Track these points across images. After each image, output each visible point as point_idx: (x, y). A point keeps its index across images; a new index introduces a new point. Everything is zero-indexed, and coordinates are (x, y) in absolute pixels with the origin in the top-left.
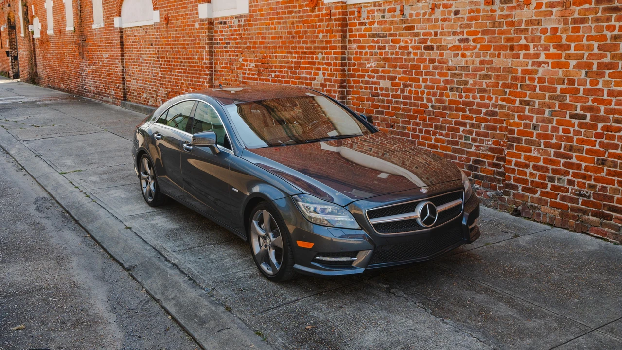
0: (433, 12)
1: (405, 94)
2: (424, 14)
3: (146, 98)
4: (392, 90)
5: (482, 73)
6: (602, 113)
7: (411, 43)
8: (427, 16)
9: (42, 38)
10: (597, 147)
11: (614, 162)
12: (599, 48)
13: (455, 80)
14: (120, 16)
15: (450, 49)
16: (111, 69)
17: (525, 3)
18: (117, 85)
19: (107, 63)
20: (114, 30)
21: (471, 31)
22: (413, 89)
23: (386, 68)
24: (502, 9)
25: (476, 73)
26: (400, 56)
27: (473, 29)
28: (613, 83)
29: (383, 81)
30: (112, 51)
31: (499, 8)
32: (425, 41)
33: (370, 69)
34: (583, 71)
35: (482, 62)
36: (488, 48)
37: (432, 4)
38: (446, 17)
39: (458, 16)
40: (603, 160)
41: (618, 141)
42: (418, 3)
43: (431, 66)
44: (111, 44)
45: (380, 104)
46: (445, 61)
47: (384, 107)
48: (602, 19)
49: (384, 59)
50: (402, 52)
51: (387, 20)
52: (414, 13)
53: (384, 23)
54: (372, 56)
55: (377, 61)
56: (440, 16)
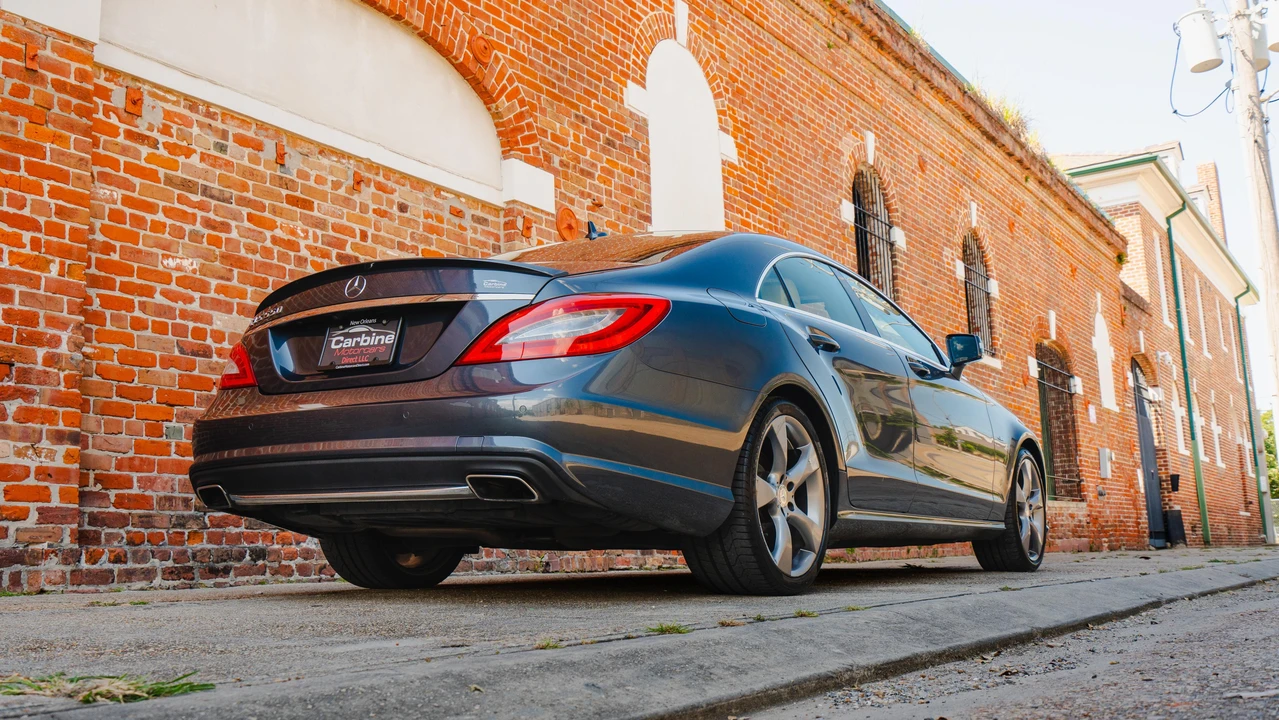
0: (357, 189)
2: (336, 185)
7: (306, 238)
8: (342, 192)
17: (524, 233)
23: (235, 282)
24: (475, 231)
26: (275, 261)
27: (434, 248)
29: (226, 317)
31: (471, 228)
32: (341, 244)
33: (175, 274)
37: (355, 173)
38: (382, 208)
39: (405, 215)
42: (320, 157)
45: (213, 377)
49: (224, 257)
50: (283, 253)
51: (235, 161)
52: (311, 173)
53: (226, 165)
54: (181, 241)
55: (202, 258)
56: (370, 202)
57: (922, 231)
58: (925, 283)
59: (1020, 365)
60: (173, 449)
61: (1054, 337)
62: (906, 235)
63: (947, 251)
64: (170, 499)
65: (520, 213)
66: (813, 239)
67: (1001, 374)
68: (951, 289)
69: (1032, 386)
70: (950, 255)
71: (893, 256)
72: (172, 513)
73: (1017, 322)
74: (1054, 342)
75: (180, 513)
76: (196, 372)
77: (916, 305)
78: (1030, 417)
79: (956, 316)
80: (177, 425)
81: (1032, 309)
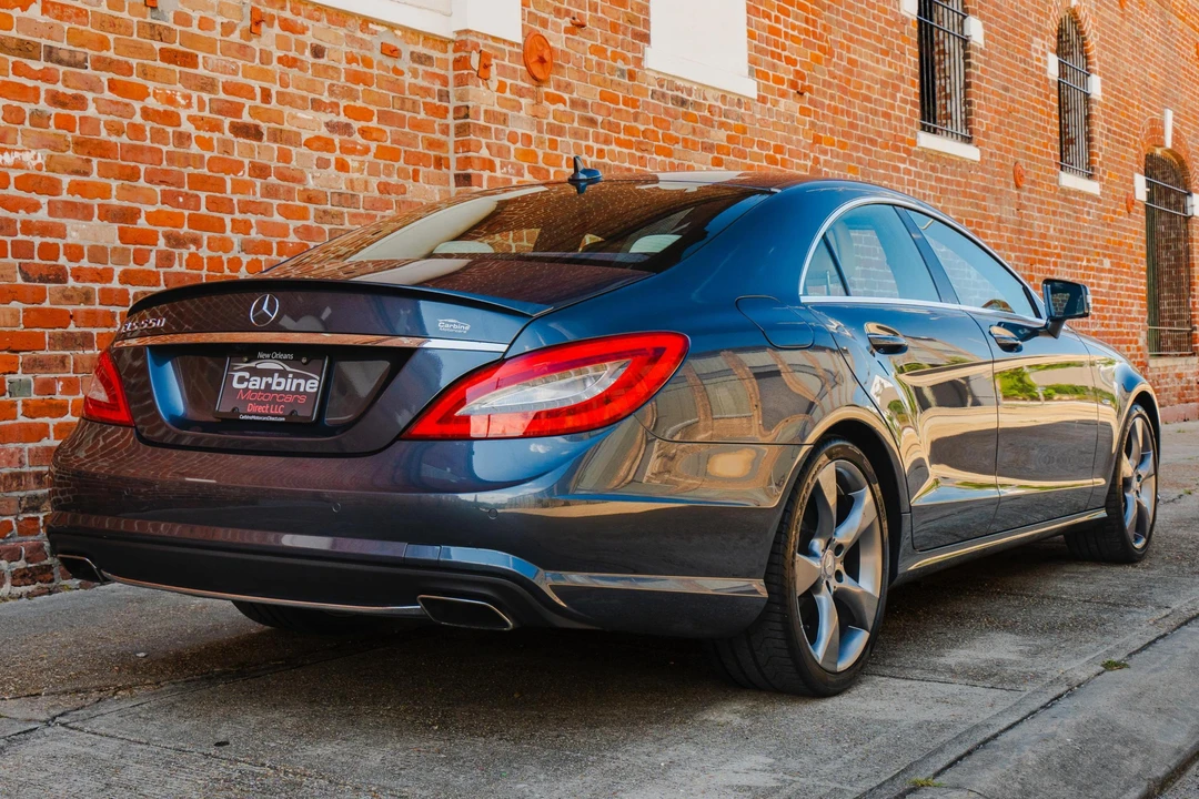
1: (176, 268)
2: (228, 29)
4: (121, 256)
5: (388, 212)
7: (189, 106)
13: (326, 227)
15: (308, 144)
17: (480, 73)
21: (354, 107)
22: (204, 253)
23: (94, 177)
24: (415, 74)
25: (374, 212)
26: (148, 143)
27: (359, 103)
29: (83, 225)
31: (408, 69)
32: (235, 110)
33: (13, 174)
35: (385, 188)
36: (393, 155)
37: (253, 10)
38: (290, 53)
39: (321, 61)
43: (258, 184)
45: (70, 308)
46: (297, 175)
47: (92, 318)
49: (79, 144)
50: (158, 130)
51: (89, 8)
52: (193, 14)
53: (77, 15)
54: (19, 127)
55: (49, 147)
56: (273, 48)
57: (1005, 19)
58: (1006, 89)
59: (1124, 186)
60: (20, 410)
61: (1169, 144)
62: (985, 26)
63: (1037, 43)
64: (17, 476)
65: (476, 46)
66: (862, 43)
67: (1099, 201)
68: (1040, 94)
69: (1137, 212)
70: (1041, 48)
71: (967, 56)
72: (22, 494)
73: (1122, 129)
74: (1169, 151)
75: (31, 492)
76: (47, 304)
77: (993, 120)
78: (1133, 253)
79: (1045, 129)
80: (23, 377)
81: (1143, 110)
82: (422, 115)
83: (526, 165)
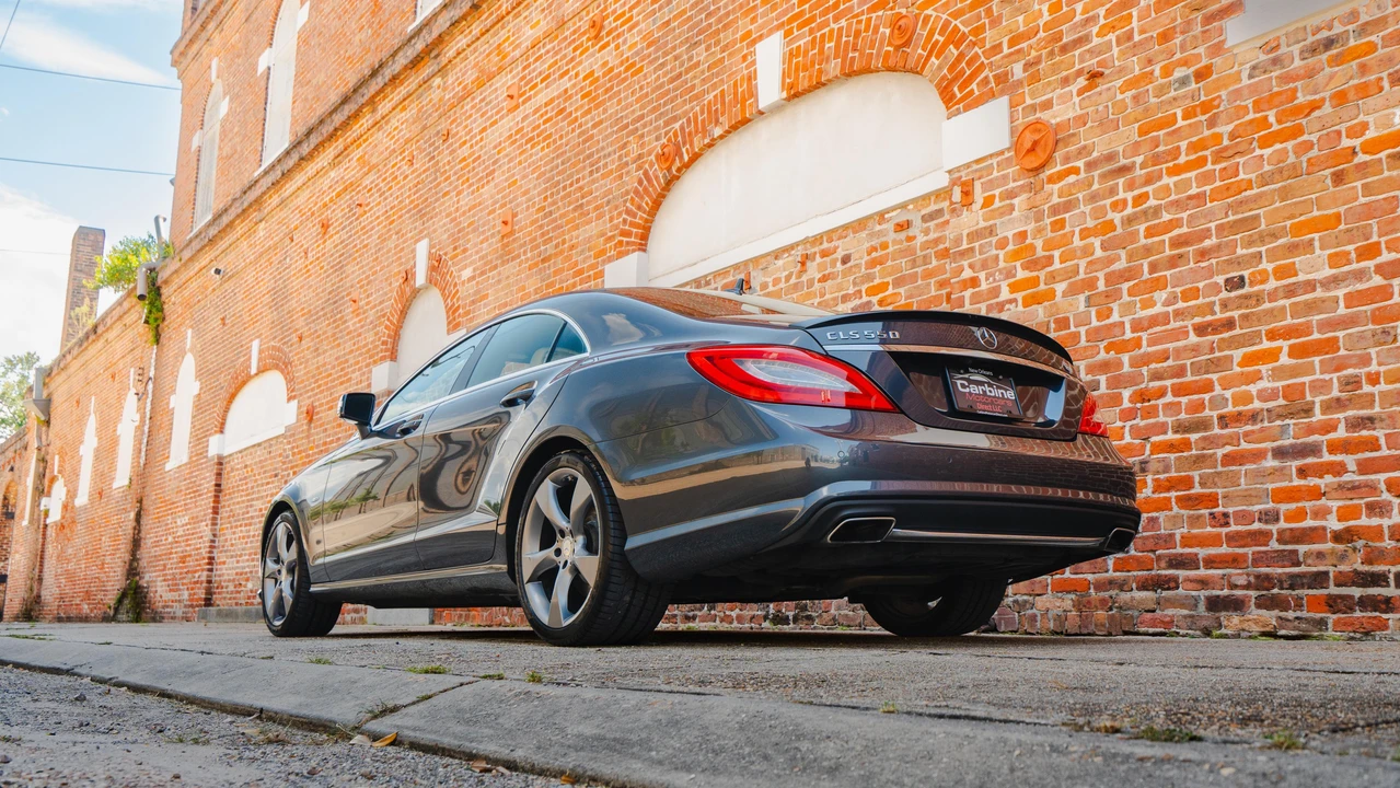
0: (803, 271)
3: (251, 591)
6: (1126, 368)
8: (793, 280)
9: (63, 517)
10: (1128, 439)
11: (1164, 459)
12: (1104, 248)
14: (222, 432)
16: (189, 545)
17: (964, 202)
18: (197, 575)
19: (182, 536)
20: (206, 462)
21: (874, 286)
24: (926, 232)
27: (877, 281)
28: (1138, 305)
30: (196, 507)
31: (921, 232)
34: (1082, 298)
37: (802, 256)
38: (827, 272)
39: (849, 265)
40: (1142, 462)
41: (1165, 415)
42: (776, 262)
44: (197, 493)
48: (1101, 193)
52: (769, 280)
56: (815, 274)
82: (934, 263)
83: (1018, 264)
